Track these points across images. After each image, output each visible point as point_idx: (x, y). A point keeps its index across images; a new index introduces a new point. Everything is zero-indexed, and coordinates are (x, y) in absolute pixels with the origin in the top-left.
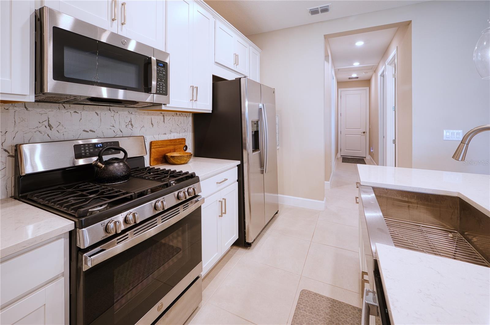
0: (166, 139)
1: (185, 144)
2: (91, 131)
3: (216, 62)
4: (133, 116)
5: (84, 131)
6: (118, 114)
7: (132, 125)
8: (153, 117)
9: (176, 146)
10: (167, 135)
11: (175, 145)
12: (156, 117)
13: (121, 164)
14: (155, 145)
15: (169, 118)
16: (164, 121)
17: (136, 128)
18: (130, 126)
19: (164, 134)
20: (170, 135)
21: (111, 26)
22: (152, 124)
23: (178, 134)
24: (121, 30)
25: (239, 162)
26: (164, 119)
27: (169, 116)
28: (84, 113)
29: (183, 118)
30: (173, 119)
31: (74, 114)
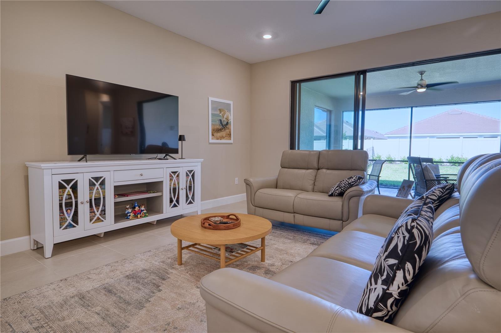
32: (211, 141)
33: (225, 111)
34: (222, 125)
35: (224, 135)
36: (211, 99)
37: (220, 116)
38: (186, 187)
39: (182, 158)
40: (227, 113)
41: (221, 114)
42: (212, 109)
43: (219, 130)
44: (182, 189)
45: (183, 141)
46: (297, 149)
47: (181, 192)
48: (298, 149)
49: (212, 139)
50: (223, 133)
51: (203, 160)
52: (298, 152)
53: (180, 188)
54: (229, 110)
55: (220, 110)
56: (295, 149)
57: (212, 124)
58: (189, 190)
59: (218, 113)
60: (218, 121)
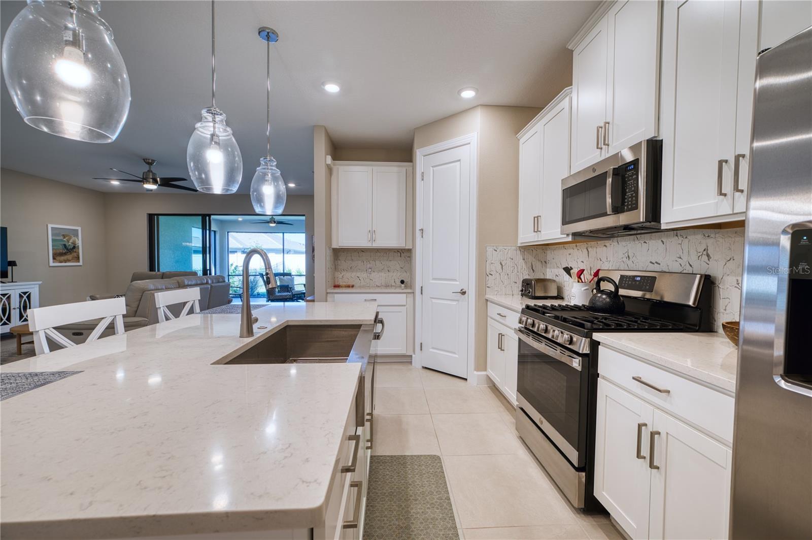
2: (656, 262)
4: (710, 241)
5: (651, 262)
6: (687, 240)
7: (708, 255)
17: (716, 261)
18: (705, 258)
21: (601, 155)
24: (608, 151)
31: (643, 244)
32: (52, 264)
33: (71, 237)
34: (67, 249)
35: (71, 258)
36: (50, 226)
37: (64, 241)
38: (20, 306)
39: (12, 282)
40: (73, 238)
41: (65, 239)
42: (53, 235)
43: (61, 254)
44: (14, 309)
45: (13, 267)
46: (156, 271)
47: (12, 312)
48: (158, 270)
49: (53, 262)
50: (69, 257)
51: (41, 282)
52: (158, 273)
53: (12, 308)
54: (77, 236)
55: (64, 236)
56: (155, 271)
57: (53, 249)
58: (24, 309)
59: (62, 238)
60: (61, 246)
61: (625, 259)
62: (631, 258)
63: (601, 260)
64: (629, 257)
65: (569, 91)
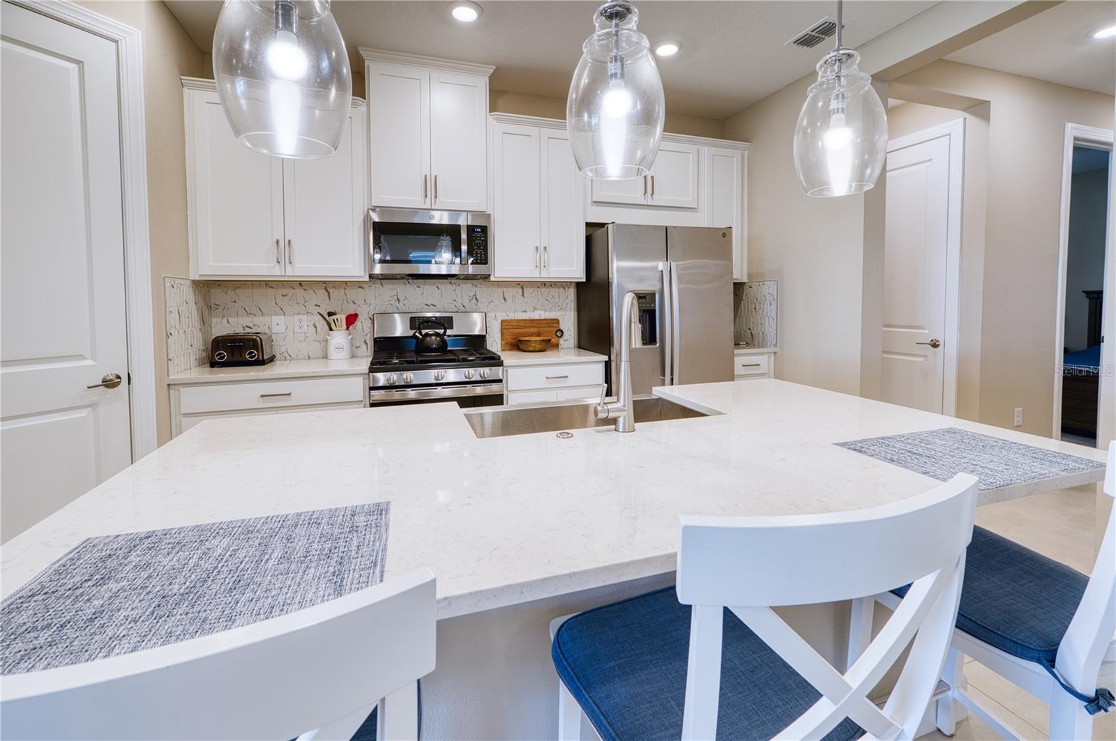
0: (527, 318)
1: (559, 327)
2: (432, 305)
3: (594, 202)
4: (478, 290)
5: (426, 305)
6: (460, 288)
7: (476, 299)
8: (505, 289)
9: (542, 329)
10: (528, 313)
11: (540, 327)
12: (511, 289)
13: (438, 339)
14: (507, 325)
15: (532, 290)
16: (523, 295)
17: (482, 303)
18: (474, 301)
19: (523, 312)
20: (533, 313)
21: (425, 203)
22: (504, 298)
23: (549, 313)
24: (435, 203)
25: (606, 358)
26: (523, 292)
27: (531, 288)
28: (426, 287)
29: (556, 290)
30: (539, 292)
31: (417, 289)
61: (393, 302)
62: (401, 300)
63: (354, 303)
64: (398, 299)
65: (360, 102)
